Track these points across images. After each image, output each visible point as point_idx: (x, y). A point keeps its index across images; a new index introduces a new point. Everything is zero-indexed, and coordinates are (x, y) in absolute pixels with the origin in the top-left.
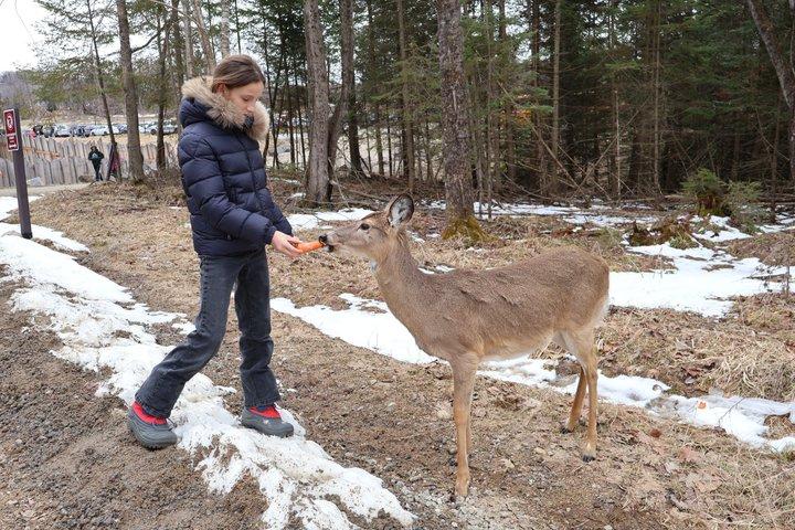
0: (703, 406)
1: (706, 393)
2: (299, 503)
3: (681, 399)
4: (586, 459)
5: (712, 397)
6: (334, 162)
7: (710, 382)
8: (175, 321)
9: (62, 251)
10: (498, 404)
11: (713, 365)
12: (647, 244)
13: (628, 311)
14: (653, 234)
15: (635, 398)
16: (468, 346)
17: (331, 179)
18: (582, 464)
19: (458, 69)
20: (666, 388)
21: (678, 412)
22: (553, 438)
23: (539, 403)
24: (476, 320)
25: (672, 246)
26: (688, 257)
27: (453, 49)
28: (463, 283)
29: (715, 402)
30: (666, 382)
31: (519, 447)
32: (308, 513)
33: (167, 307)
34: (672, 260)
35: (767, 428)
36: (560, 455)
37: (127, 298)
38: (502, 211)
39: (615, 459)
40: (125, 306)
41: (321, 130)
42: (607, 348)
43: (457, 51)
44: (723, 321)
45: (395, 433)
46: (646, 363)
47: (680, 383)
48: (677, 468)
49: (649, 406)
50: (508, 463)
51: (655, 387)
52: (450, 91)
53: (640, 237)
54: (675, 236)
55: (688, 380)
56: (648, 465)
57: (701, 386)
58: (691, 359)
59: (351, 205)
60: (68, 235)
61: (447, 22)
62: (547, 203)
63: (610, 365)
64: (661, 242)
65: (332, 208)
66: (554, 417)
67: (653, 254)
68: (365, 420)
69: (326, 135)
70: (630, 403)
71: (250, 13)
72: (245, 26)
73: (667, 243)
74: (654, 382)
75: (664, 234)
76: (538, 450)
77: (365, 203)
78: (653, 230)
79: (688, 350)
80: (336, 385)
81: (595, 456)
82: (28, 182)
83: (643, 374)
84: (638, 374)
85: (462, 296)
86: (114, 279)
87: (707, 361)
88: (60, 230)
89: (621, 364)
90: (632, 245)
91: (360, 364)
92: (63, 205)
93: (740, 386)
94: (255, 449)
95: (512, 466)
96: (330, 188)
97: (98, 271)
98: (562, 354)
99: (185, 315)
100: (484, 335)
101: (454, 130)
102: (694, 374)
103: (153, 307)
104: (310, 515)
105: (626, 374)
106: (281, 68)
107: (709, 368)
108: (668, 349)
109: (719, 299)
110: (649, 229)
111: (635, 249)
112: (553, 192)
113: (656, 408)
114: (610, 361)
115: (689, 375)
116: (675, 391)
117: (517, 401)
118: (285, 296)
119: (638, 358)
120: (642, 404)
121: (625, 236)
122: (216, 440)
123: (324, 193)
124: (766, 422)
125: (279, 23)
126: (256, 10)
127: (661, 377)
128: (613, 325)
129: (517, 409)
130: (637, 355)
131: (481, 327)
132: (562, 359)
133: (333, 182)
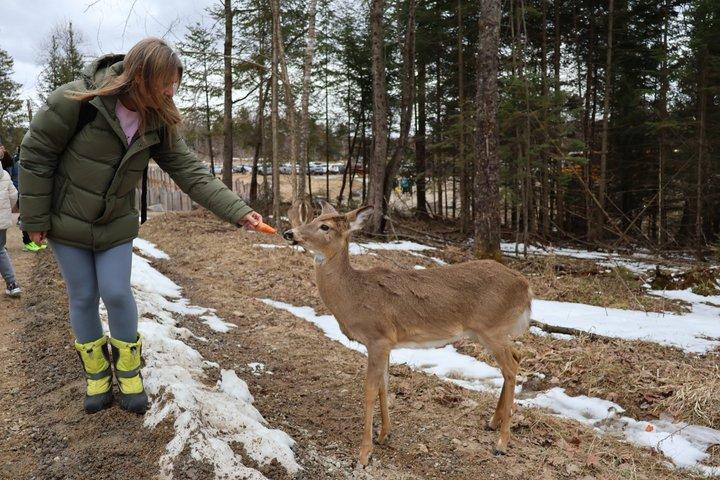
0: (650, 429)
1: (657, 418)
2: (195, 438)
3: (631, 421)
4: (496, 453)
5: (661, 422)
6: (388, 199)
7: (662, 409)
8: (204, 314)
9: (144, 256)
10: (438, 401)
11: (670, 393)
12: (668, 289)
13: (606, 341)
14: (675, 279)
15: (588, 416)
16: (382, 332)
17: (385, 214)
18: (490, 456)
19: (492, 120)
20: (620, 409)
21: (624, 433)
22: (474, 432)
23: (476, 404)
24: (390, 310)
25: (694, 292)
26: (708, 304)
27: (489, 103)
28: (382, 278)
29: (664, 427)
30: (622, 405)
31: (440, 436)
32: (199, 446)
33: (203, 304)
34: (690, 305)
35: (708, 455)
36: (473, 447)
37: (177, 294)
38: (545, 253)
39: (522, 456)
40: (169, 299)
41: (379, 171)
42: (575, 370)
43: (493, 105)
44: (703, 357)
45: (337, 414)
46: (607, 387)
47: (634, 407)
48: (577, 470)
49: (598, 425)
50: (423, 447)
51: (610, 409)
52: (484, 139)
53: (662, 281)
54: (698, 283)
55: (643, 406)
56: (551, 464)
57: (654, 412)
58: (652, 386)
59: (401, 238)
60: (159, 247)
61: (485, 79)
62: (590, 249)
63: (573, 385)
64: (683, 287)
65: (384, 240)
66: (483, 416)
67: (673, 298)
68: (318, 401)
69: (382, 177)
70: (582, 420)
71: (337, 74)
72: (331, 84)
73: (690, 289)
74: (611, 404)
75: (687, 281)
76: (455, 440)
77: (414, 237)
78: (677, 276)
79: (650, 378)
80: (306, 372)
81: (505, 451)
82: (148, 207)
83: (602, 397)
84: (598, 396)
85: (379, 289)
86: (174, 280)
87: (665, 388)
88: (153, 242)
89: (584, 386)
90: (654, 288)
91: (335, 358)
92: (164, 224)
93: (690, 415)
94: (193, 401)
95: (426, 450)
96: (383, 222)
97: (164, 273)
98: (532, 373)
99: (215, 310)
100: (397, 325)
101: (485, 174)
102: (650, 400)
103: (193, 302)
104: (199, 447)
105: (587, 395)
106: (360, 121)
107: (666, 396)
108: (631, 376)
109: (709, 339)
110: (673, 275)
111: (656, 292)
112: (598, 238)
113: (603, 427)
114: (574, 382)
115: (645, 400)
116: (628, 414)
117: (455, 400)
118: (311, 306)
119: (601, 381)
120: (592, 421)
121: (649, 280)
122: (162, 389)
123: (377, 226)
124: (709, 450)
125: (361, 82)
126: (341, 71)
127: (619, 401)
128: (588, 350)
129: (453, 406)
130: (600, 378)
131: (394, 317)
132: (531, 377)
133: (386, 217)
